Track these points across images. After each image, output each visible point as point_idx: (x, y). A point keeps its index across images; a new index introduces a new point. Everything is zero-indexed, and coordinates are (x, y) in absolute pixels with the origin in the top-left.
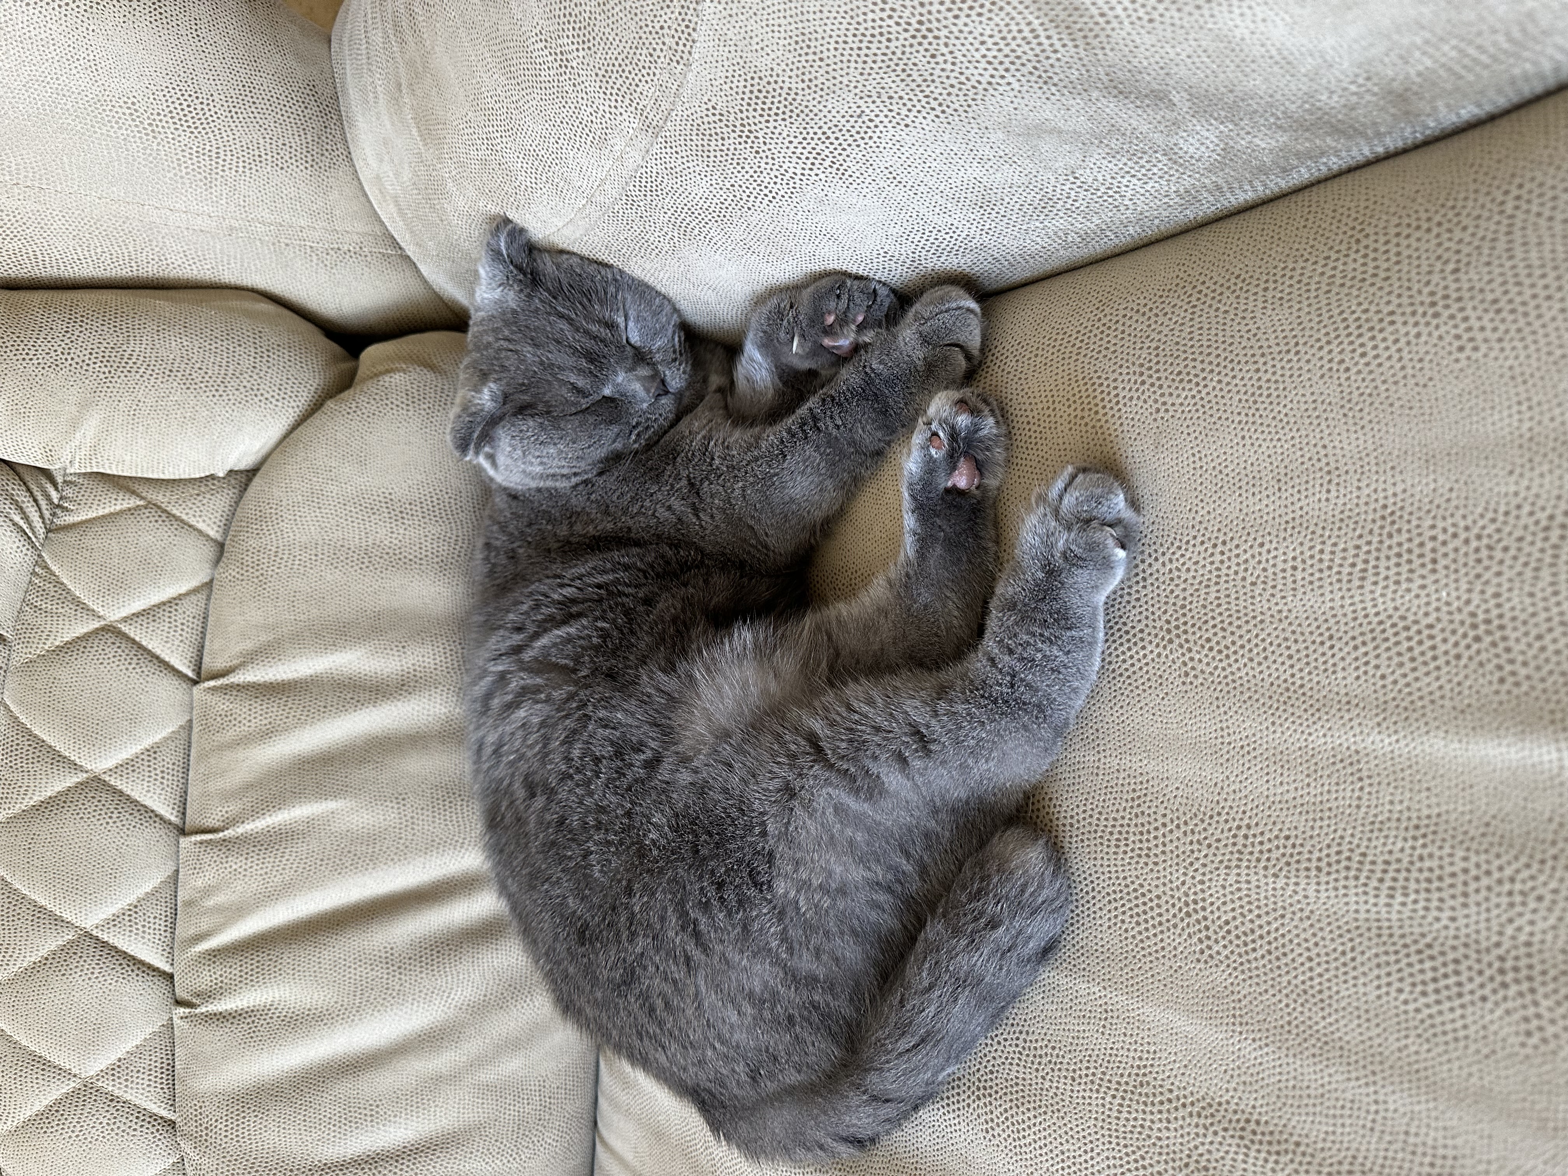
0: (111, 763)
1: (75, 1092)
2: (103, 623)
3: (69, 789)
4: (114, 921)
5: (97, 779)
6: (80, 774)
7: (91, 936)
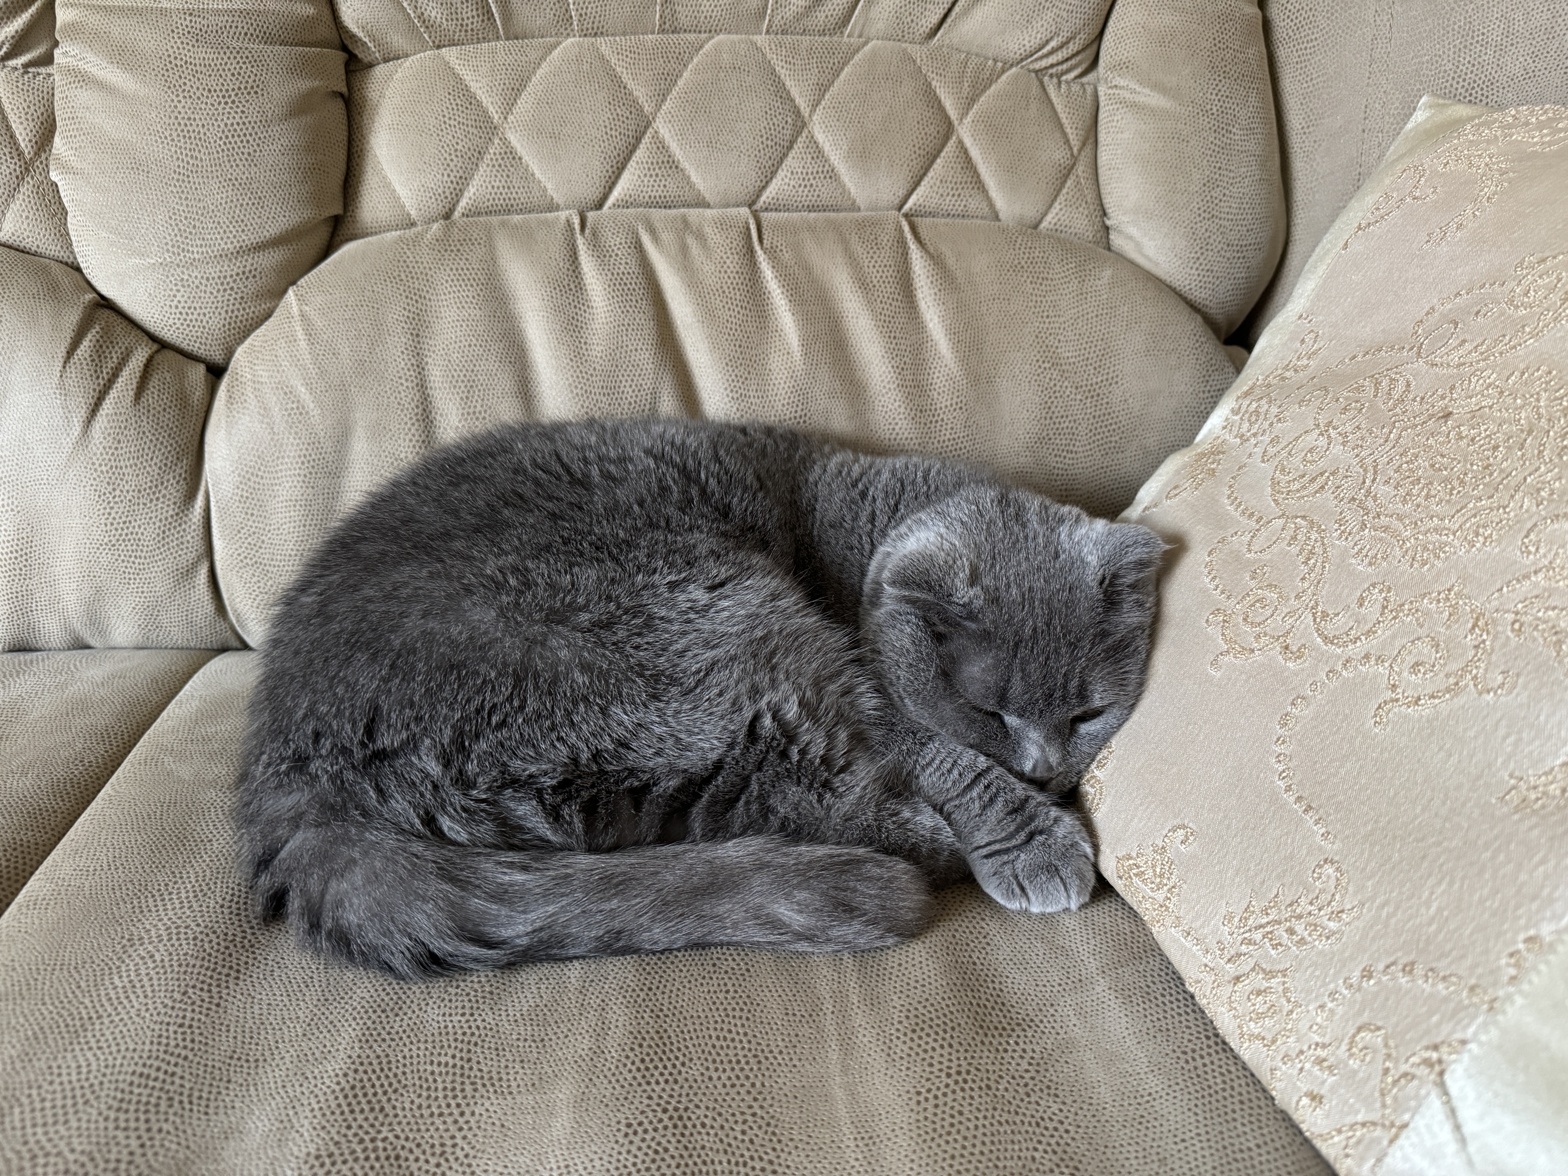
0: (820, 137)
1: (488, 119)
2: (956, 123)
3: (793, 101)
4: (661, 146)
5: (804, 125)
6: (808, 110)
7: (646, 128)
